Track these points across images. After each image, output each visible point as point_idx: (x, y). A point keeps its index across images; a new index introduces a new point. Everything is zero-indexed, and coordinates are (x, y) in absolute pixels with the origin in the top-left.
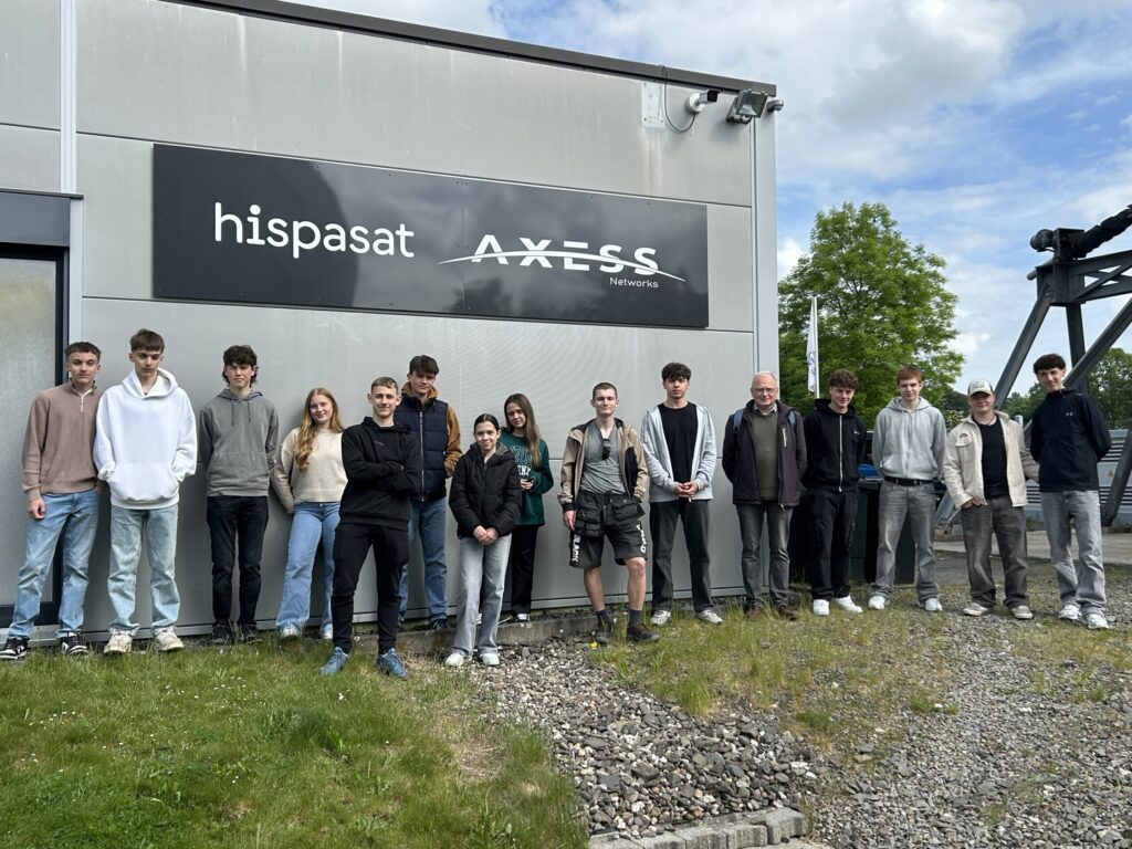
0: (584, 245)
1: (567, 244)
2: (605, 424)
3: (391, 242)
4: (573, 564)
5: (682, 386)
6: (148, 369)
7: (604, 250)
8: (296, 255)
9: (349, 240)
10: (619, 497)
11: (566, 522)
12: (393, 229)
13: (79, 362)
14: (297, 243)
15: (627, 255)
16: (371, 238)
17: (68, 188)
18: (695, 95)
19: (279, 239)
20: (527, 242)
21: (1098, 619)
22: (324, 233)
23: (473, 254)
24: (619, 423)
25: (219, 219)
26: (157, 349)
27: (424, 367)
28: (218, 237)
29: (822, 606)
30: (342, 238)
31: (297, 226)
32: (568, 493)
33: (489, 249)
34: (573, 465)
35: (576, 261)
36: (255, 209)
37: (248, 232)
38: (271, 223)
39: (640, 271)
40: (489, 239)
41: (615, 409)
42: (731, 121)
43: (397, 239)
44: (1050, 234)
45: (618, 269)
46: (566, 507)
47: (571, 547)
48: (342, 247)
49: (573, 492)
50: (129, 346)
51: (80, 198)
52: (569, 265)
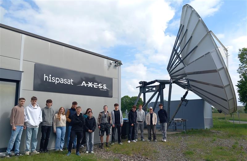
0: (97, 84)
1: (95, 83)
2: (105, 112)
3: (70, 82)
4: (100, 135)
5: (117, 107)
6: (34, 103)
7: (100, 84)
8: (56, 84)
9: (64, 81)
10: (108, 124)
11: (99, 127)
12: (70, 80)
13: (22, 102)
14: (56, 82)
15: (102, 86)
16: (67, 81)
17: (21, 70)
18: (112, 62)
19: (54, 81)
20: (89, 83)
21: (165, 141)
22: (60, 80)
23: (81, 84)
24: (108, 112)
25: (45, 77)
26: (36, 100)
27: (75, 103)
28: (44, 80)
29: (129, 142)
30: (63, 81)
31: (56, 79)
32: (99, 123)
33: (84, 84)
34: (100, 119)
35: (96, 86)
36: (50, 75)
37: (49, 80)
38: (53, 78)
39: (104, 88)
40: (84, 82)
41: (107, 110)
42: (115, 66)
43: (71, 81)
44: (142, 82)
45: (101, 88)
46: (99, 125)
47: (99, 132)
48: (63, 82)
49: (100, 123)
50: (31, 99)
51: (23, 72)
52: (95, 87)
